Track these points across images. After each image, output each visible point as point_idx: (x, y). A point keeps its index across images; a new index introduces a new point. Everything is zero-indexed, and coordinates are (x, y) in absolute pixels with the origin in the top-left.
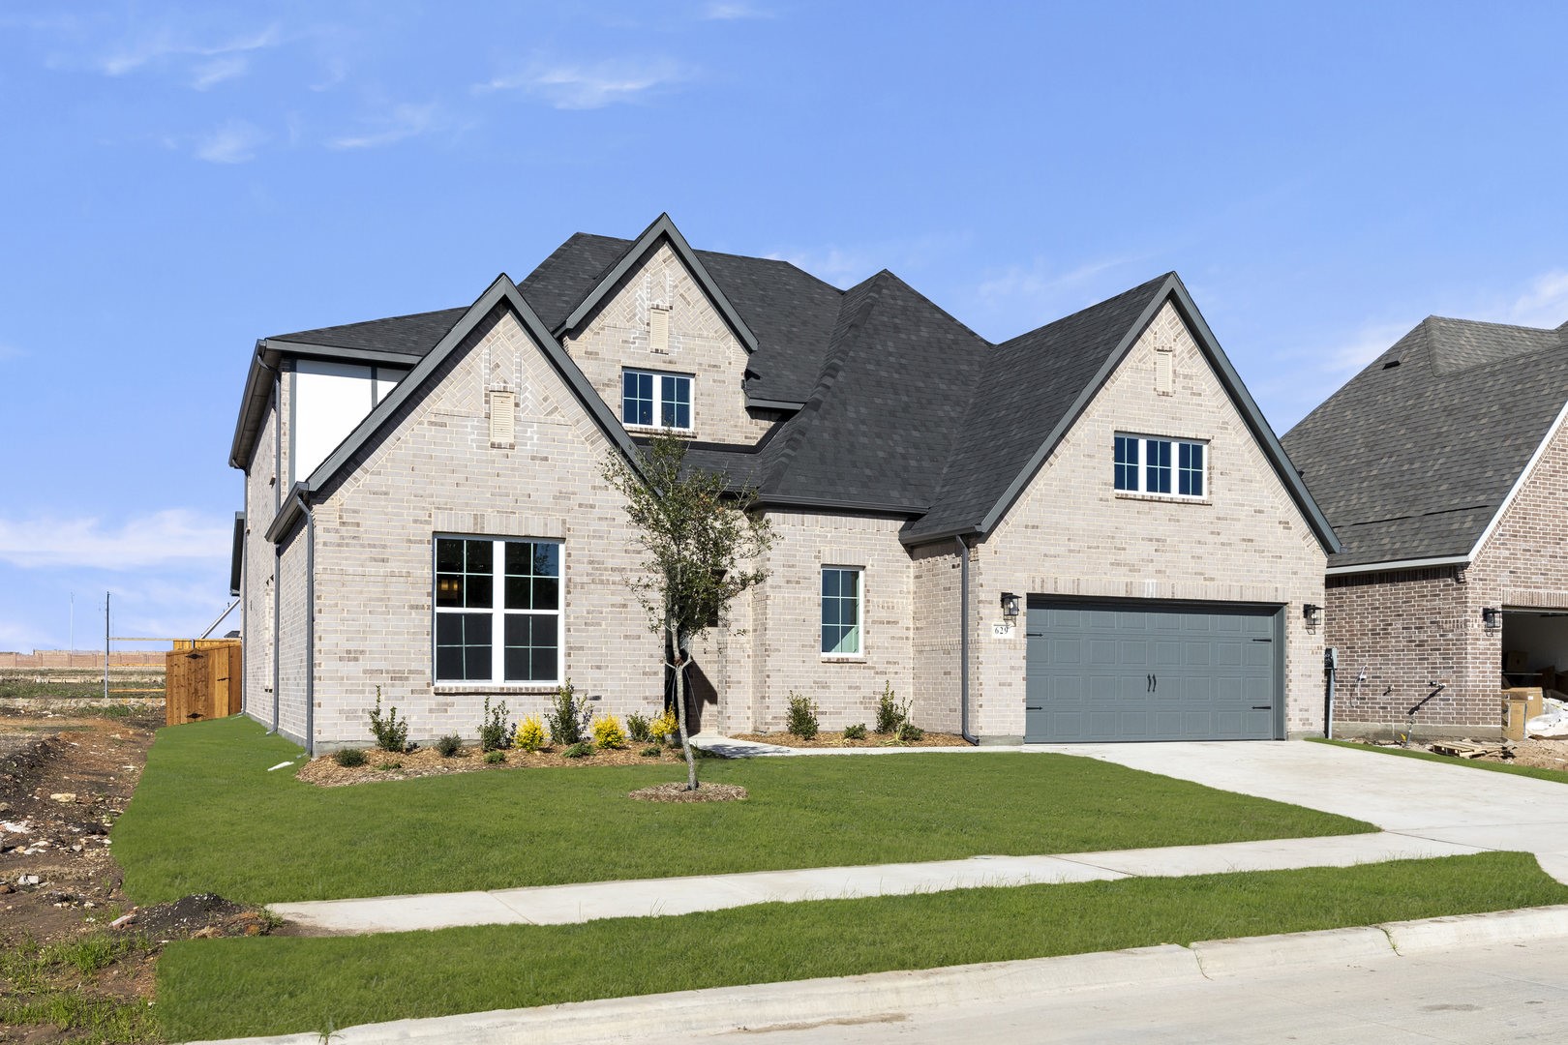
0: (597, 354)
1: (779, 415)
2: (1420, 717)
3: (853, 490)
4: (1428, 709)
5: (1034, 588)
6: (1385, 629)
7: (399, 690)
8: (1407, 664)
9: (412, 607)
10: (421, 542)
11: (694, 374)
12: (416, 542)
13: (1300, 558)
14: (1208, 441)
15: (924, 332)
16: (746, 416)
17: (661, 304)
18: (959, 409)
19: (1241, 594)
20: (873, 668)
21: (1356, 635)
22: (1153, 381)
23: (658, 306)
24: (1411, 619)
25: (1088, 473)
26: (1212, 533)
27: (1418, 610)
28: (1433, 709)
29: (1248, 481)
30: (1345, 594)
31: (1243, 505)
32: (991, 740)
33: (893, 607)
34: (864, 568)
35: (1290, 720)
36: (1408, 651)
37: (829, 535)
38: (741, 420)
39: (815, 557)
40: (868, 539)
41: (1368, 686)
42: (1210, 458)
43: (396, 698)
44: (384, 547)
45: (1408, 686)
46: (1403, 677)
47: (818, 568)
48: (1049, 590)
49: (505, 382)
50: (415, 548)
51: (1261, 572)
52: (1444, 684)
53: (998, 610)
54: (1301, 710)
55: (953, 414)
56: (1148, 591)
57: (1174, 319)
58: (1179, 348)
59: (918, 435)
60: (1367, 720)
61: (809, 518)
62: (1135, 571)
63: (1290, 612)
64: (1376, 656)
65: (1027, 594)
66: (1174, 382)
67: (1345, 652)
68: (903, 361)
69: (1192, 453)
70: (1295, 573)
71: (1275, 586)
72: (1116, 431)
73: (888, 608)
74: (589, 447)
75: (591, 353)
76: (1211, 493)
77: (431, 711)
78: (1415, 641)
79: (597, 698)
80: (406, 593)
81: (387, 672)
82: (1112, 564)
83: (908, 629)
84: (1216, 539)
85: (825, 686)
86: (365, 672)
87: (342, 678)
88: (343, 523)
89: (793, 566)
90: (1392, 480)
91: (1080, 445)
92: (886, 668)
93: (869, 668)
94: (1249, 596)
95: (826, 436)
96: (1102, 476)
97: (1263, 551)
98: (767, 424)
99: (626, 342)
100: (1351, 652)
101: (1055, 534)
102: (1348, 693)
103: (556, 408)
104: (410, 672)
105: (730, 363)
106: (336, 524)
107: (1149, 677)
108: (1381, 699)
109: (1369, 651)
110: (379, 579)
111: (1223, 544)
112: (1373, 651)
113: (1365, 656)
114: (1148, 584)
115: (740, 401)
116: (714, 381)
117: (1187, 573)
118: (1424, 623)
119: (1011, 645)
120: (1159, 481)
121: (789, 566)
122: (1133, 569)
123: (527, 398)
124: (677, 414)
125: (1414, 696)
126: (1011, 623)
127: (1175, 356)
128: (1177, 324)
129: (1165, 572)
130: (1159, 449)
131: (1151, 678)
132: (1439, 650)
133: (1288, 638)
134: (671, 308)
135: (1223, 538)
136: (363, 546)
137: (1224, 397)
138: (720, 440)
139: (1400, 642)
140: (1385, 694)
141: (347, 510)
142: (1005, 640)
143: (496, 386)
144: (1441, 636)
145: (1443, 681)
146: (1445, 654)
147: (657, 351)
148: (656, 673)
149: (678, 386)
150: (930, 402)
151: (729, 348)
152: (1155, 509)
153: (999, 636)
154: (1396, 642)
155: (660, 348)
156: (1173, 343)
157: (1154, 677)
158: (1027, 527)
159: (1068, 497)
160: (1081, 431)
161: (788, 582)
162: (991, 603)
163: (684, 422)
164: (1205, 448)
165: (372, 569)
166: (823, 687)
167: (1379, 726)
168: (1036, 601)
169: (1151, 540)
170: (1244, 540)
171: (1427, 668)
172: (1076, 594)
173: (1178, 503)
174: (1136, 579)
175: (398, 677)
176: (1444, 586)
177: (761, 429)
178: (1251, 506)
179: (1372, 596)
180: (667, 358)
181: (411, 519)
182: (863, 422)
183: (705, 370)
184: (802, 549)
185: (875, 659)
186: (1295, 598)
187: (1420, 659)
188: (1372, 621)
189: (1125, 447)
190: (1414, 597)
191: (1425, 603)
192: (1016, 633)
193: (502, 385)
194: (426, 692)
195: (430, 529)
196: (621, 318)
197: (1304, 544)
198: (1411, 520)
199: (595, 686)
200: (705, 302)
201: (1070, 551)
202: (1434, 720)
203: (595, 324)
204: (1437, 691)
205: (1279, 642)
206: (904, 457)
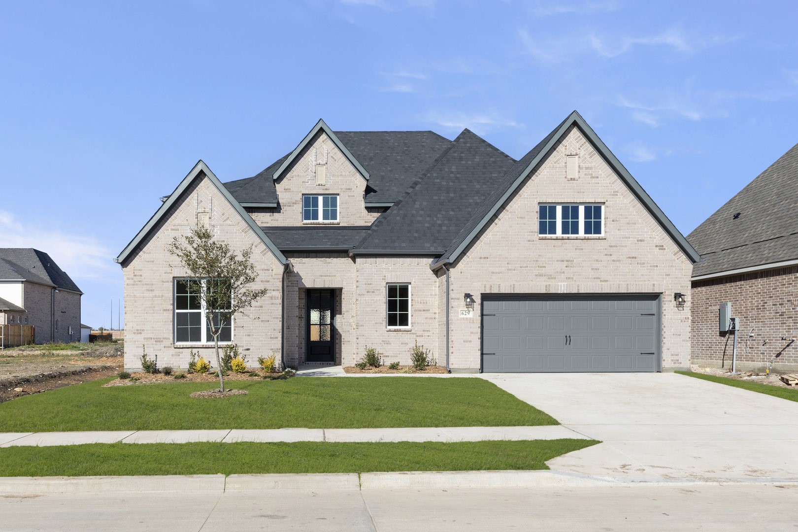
0: (290, 189)
1: (383, 209)
2: (782, 359)
3: (404, 245)
4: (786, 354)
5: (485, 290)
6: (763, 306)
7: (159, 346)
8: (775, 327)
9: (164, 310)
10: (168, 282)
11: (339, 194)
12: (166, 282)
13: (672, 266)
14: (604, 203)
15: (477, 159)
16: (366, 211)
17: (321, 162)
18: (483, 198)
19: (627, 288)
20: (415, 334)
21: (749, 310)
22: (564, 173)
23: (319, 163)
24: (777, 299)
25: (520, 227)
26: (606, 255)
27: (781, 293)
28: (789, 354)
29: (633, 224)
30: (743, 285)
31: (630, 238)
32: (458, 370)
33: (426, 303)
34: (410, 283)
35: (664, 360)
36: (776, 318)
37: (390, 268)
38: (363, 214)
39: (383, 279)
40: (412, 269)
41: (755, 340)
42: (605, 213)
43: (158, 350)
44: (152, 284)
45: (775, 340)
46: (773, 335)
47: (384, 284)
48: (495, 291)
49: (205, 208)
50: (166, 285)
51: (642, 275)
52: (795, 339)
53: (462, 302)
54: (672, 355)
55: (478, 201)
56: (561, 289)
57: (579, 137)
58: (582, 153)
59: (453, 214)
60: (754, 361)
61: (379, 260)
62: (552, 278)
63: (665, 298)
64: (759, 322)
65: (481, 294)
66: (579, 172)
67: (743, 320)
68: (458, 176)
69: (594, 212)
70: (668, 275)
71: (652, 283)
72: (539, 203)
73: (424, 303)
74: (244, 234)
75: (287, 189)
76: (606, 232)
77: (172, 355)
78: (779, 313)
79: (248, 349)
80: (161, 304)
81: (154, 339)
82: (536, 275)
83: (435, 313)
84: (609, 258)
85: (388, 343)
86: (144, 339)
87: (135, 341)
88: (135, 275)
89: (371, 284)
90: (783, 214)
91: (515, 212)
92: (423, 334)
93: (413, 334)
94: (633, 290)
95: (398, 218)
96: (529, 228)
97: (644, 264)
98: (376, 215)
99: (304, 182)
100: (746, 320)
101: (499, 261)
102: (745, 344)
103: (228, 218)
104: (164, 338)
105: (357, 187)
106: (132, 276)
107: (566, 337)
108: (761, 348)
109: (755, 319)
110: (150, 298)
111: (614, 261)
112: (757, 319)
113: (753, 322)
114: (561, 285)
115: (363, 205)
116: (349, 196)
117: (588, 278)
118: (784, 301)
119: (471, 321)
120: (570, 227)
121: (369, 284)
122: (550, 277)
123: (215, 214)
124: (330, 213)
125: (779, 345)
126: (470, 309)
127: (579, 157)
128: (581, 139)
129: (573, 278)
130: (570, 211)
131: (568, 338)
132: (792, 317)
133: (663, 313)
134: (326, 163)
135: (614, 257)
136: (143, 285)
137: (615, 177)
138: (352, 224)
139: (771, 313)
140: (763, 345)
141: (136, 270)
142: (467, 318)
143: (200, 210)
144: (793, 309)
145: (794, 337)
146: (795, 320)
147: (319, 185)
148: (277, 338)
149: (331, 200)
150: (466, 196)
151: (356, 180)
152: (566, 243)
153: (464, 316)
154: (769, 313)
155: (320, 183)
156: (578, 150)
157: (570, 337)
158: (480, 258)
159: (507, 241)
160: (515, 205)
161: (368, 292)
162: (458, 299)
163: (334, 217)
164: (603, 207)
165: (147, 294)
166: (387, 344)
167: (760, 364)
168: (485, 297)
169: (563, 261)
170: (629, 258)
171: (786, 329)
172: (513, 292)
173: (582, 239)
174: (552, 283)
175: (158, 341)
176: (795, 278)
177: (373, 217)
178: (634, 238)
179: (757, 286)
180: (324, 187)
181: (164, 272)
182: (422, 209)
183: (344, 192)
184: (376, 276)
185: (416, 329)
186: (668, 290)
187: (782, 323)
188: (757, 301)
189: (546, 212)
190: (778, 286)
191: (784, 289)
192: (474, 314)
193: (203, 210)
194: (170, 347)
195: (171, 276)
196: (302, 171)
197: (675, 257)
198: (783, 238)
199: (247, 344)
200: (344, 158)
201: (508, 270)
202: (789, 360)
203: (288, 176)
204: (791, 343)
205: (658, 315)
206: (440, 226)
